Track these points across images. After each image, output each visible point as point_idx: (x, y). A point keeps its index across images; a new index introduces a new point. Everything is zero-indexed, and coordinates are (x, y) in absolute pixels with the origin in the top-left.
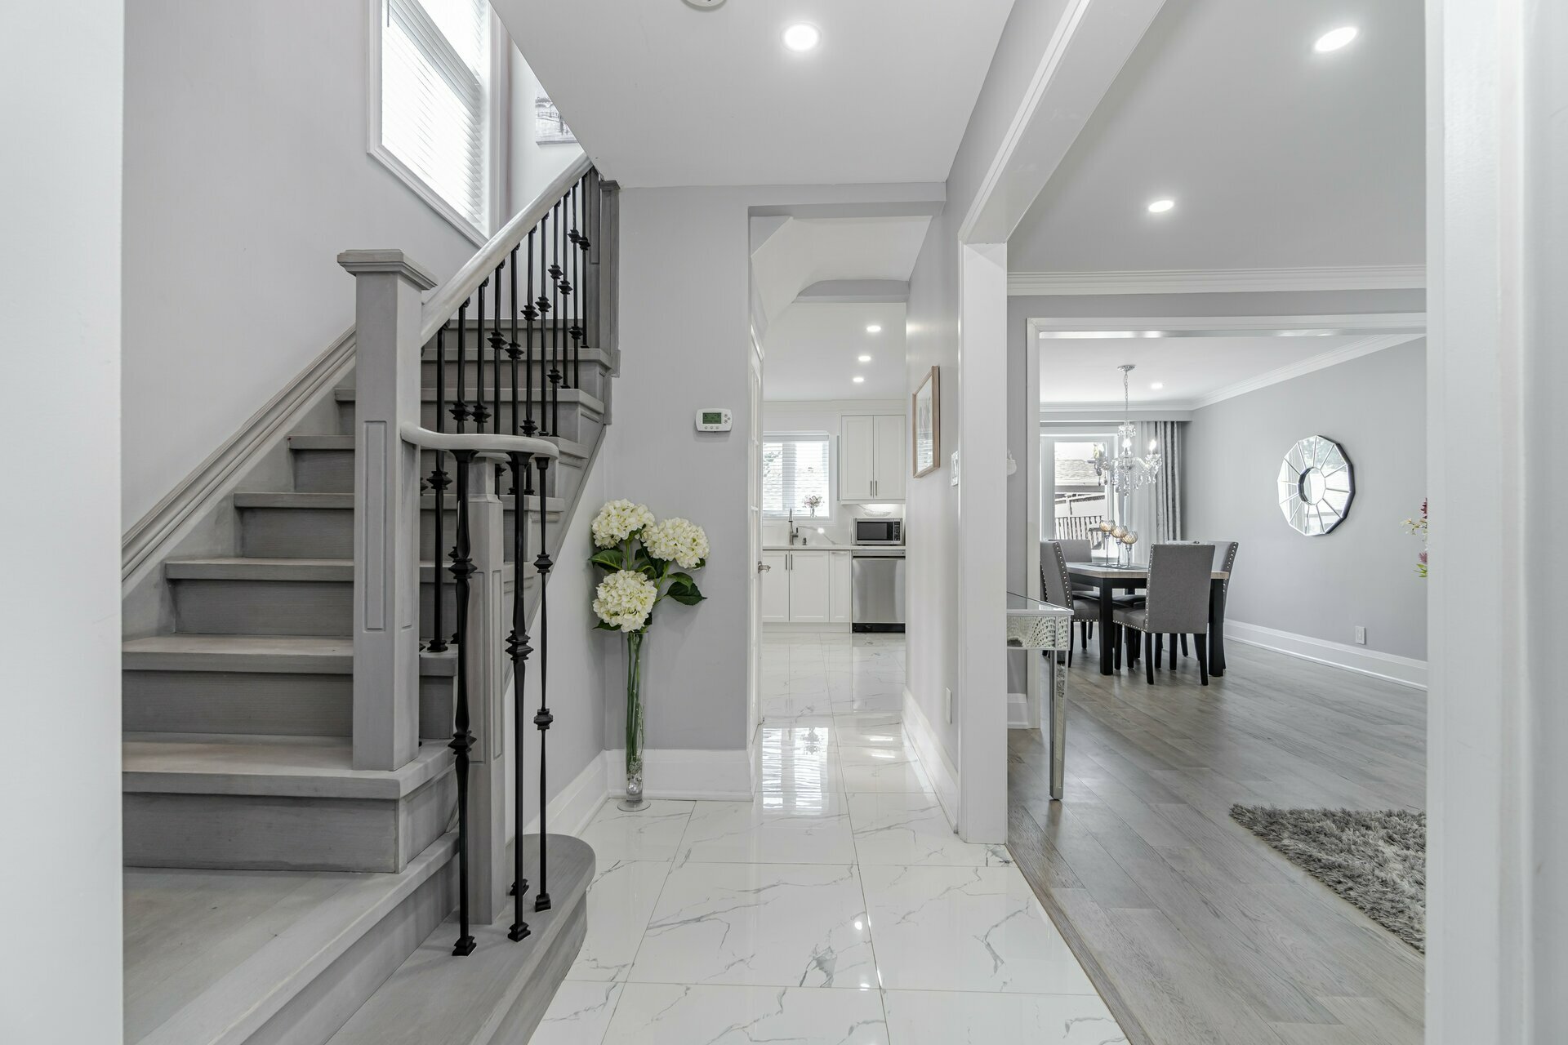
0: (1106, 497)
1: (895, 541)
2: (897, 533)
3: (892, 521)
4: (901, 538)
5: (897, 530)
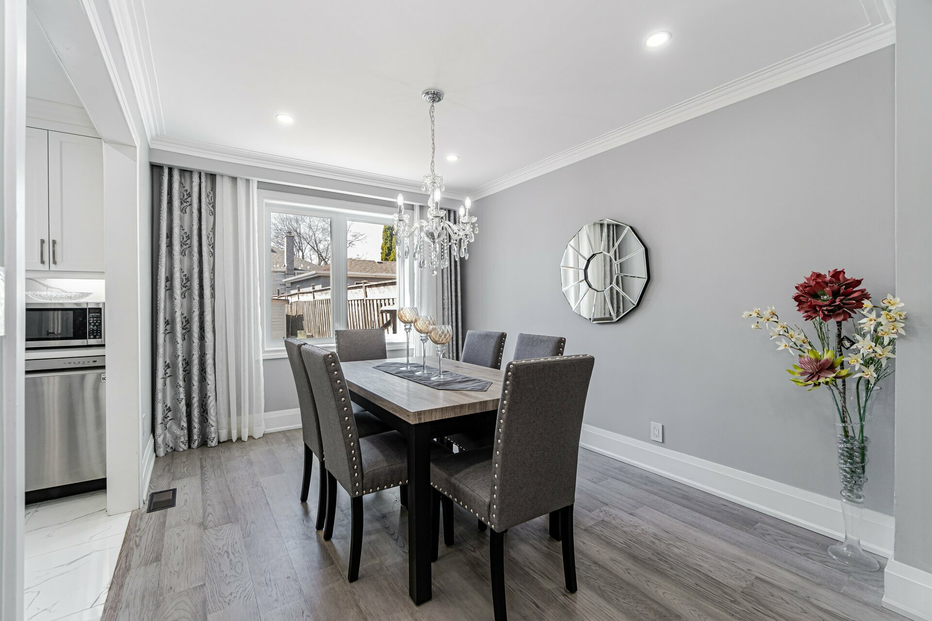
0: (398, 283)
1: (89, 340)
2: (94, 326)
3: (85, 306)
4: (99, 334)
5: (97, 321)
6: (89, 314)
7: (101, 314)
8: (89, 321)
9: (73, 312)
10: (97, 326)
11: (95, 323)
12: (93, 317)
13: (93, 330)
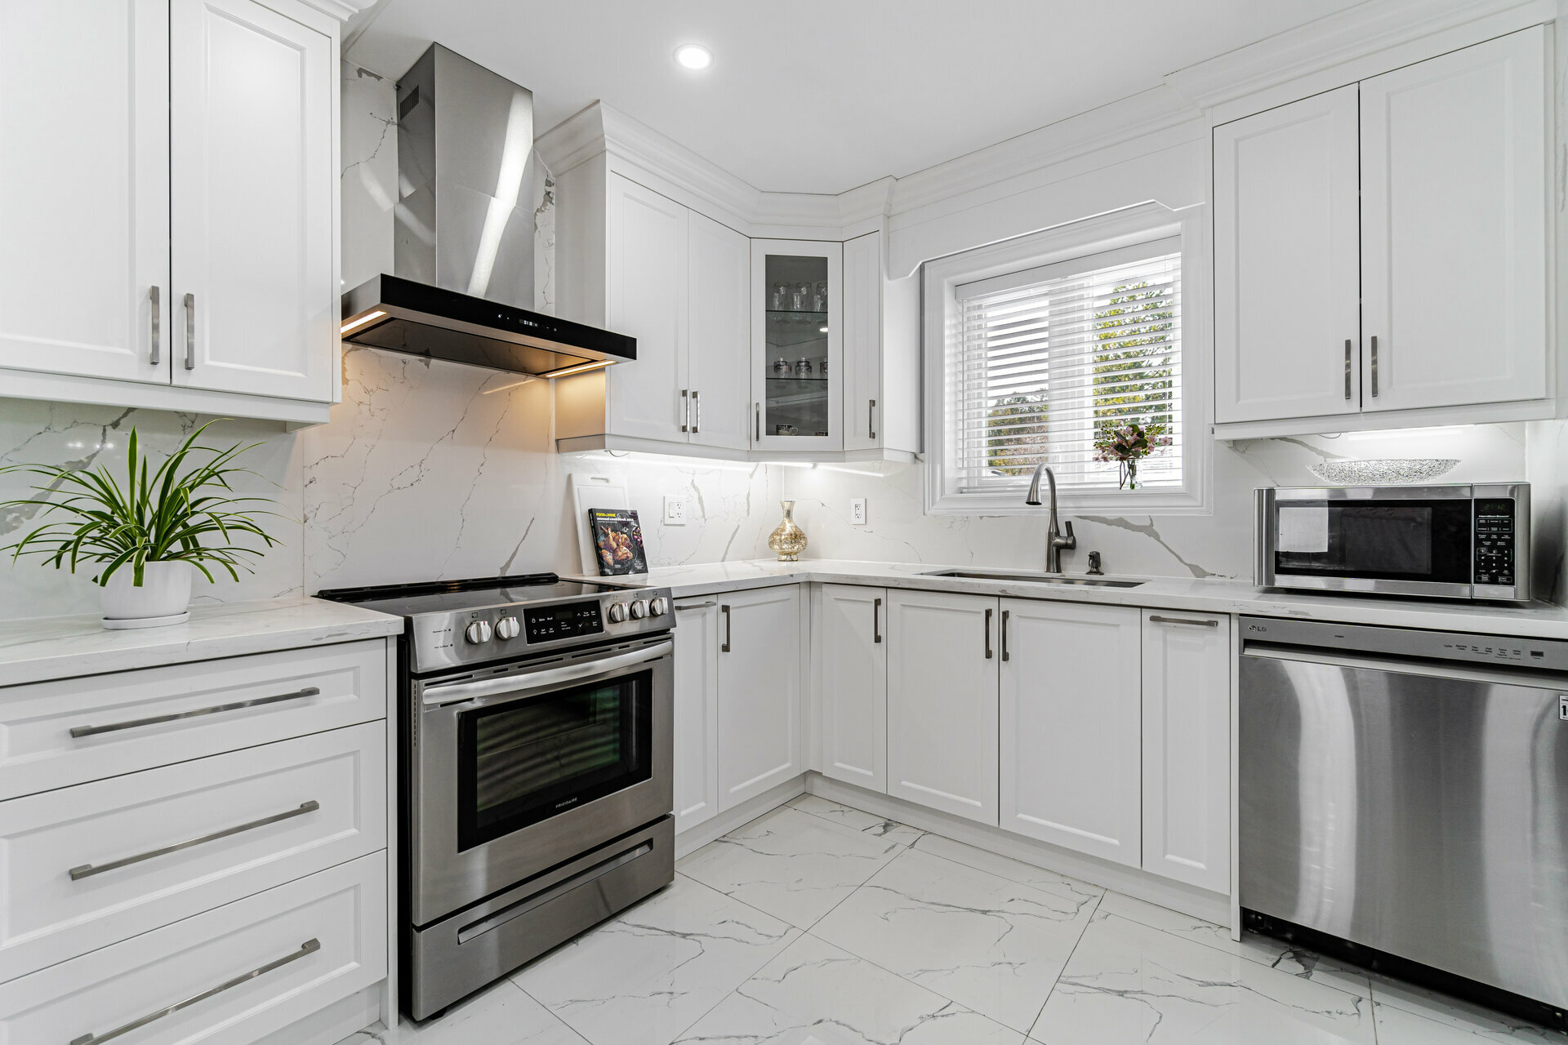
1: (1477, 587)
2: (1490, 549)
3: (1465, 495)
4: (1506, 572)
5: (1500, 535)
6: (1476, 517)
7: (1513, 516)
8: (1476, 534)
9: (1433, 509)
10: (1500, 549)
11: (1494, 542)
12: (1489, 525)
13: (1489, 560)
